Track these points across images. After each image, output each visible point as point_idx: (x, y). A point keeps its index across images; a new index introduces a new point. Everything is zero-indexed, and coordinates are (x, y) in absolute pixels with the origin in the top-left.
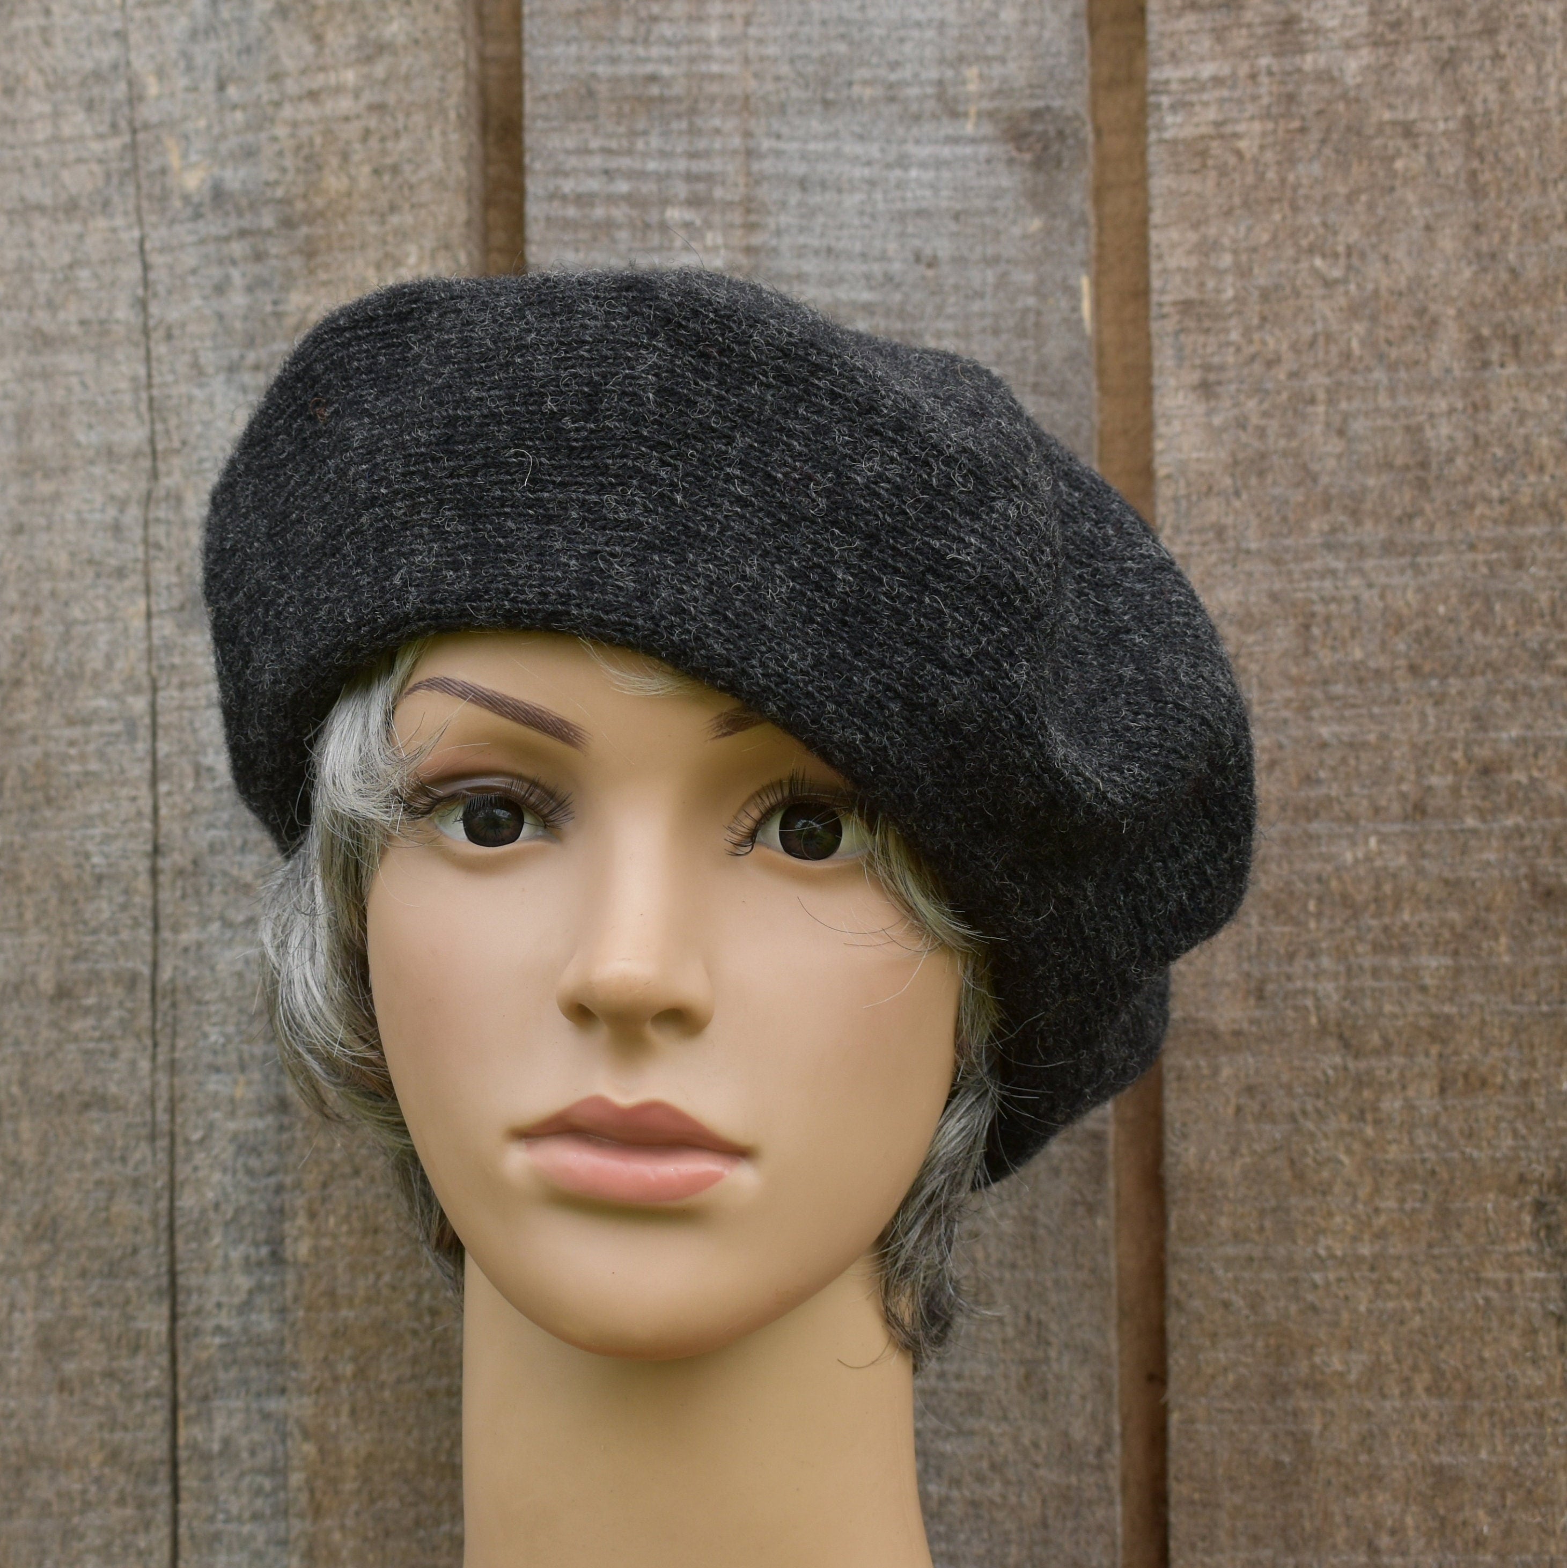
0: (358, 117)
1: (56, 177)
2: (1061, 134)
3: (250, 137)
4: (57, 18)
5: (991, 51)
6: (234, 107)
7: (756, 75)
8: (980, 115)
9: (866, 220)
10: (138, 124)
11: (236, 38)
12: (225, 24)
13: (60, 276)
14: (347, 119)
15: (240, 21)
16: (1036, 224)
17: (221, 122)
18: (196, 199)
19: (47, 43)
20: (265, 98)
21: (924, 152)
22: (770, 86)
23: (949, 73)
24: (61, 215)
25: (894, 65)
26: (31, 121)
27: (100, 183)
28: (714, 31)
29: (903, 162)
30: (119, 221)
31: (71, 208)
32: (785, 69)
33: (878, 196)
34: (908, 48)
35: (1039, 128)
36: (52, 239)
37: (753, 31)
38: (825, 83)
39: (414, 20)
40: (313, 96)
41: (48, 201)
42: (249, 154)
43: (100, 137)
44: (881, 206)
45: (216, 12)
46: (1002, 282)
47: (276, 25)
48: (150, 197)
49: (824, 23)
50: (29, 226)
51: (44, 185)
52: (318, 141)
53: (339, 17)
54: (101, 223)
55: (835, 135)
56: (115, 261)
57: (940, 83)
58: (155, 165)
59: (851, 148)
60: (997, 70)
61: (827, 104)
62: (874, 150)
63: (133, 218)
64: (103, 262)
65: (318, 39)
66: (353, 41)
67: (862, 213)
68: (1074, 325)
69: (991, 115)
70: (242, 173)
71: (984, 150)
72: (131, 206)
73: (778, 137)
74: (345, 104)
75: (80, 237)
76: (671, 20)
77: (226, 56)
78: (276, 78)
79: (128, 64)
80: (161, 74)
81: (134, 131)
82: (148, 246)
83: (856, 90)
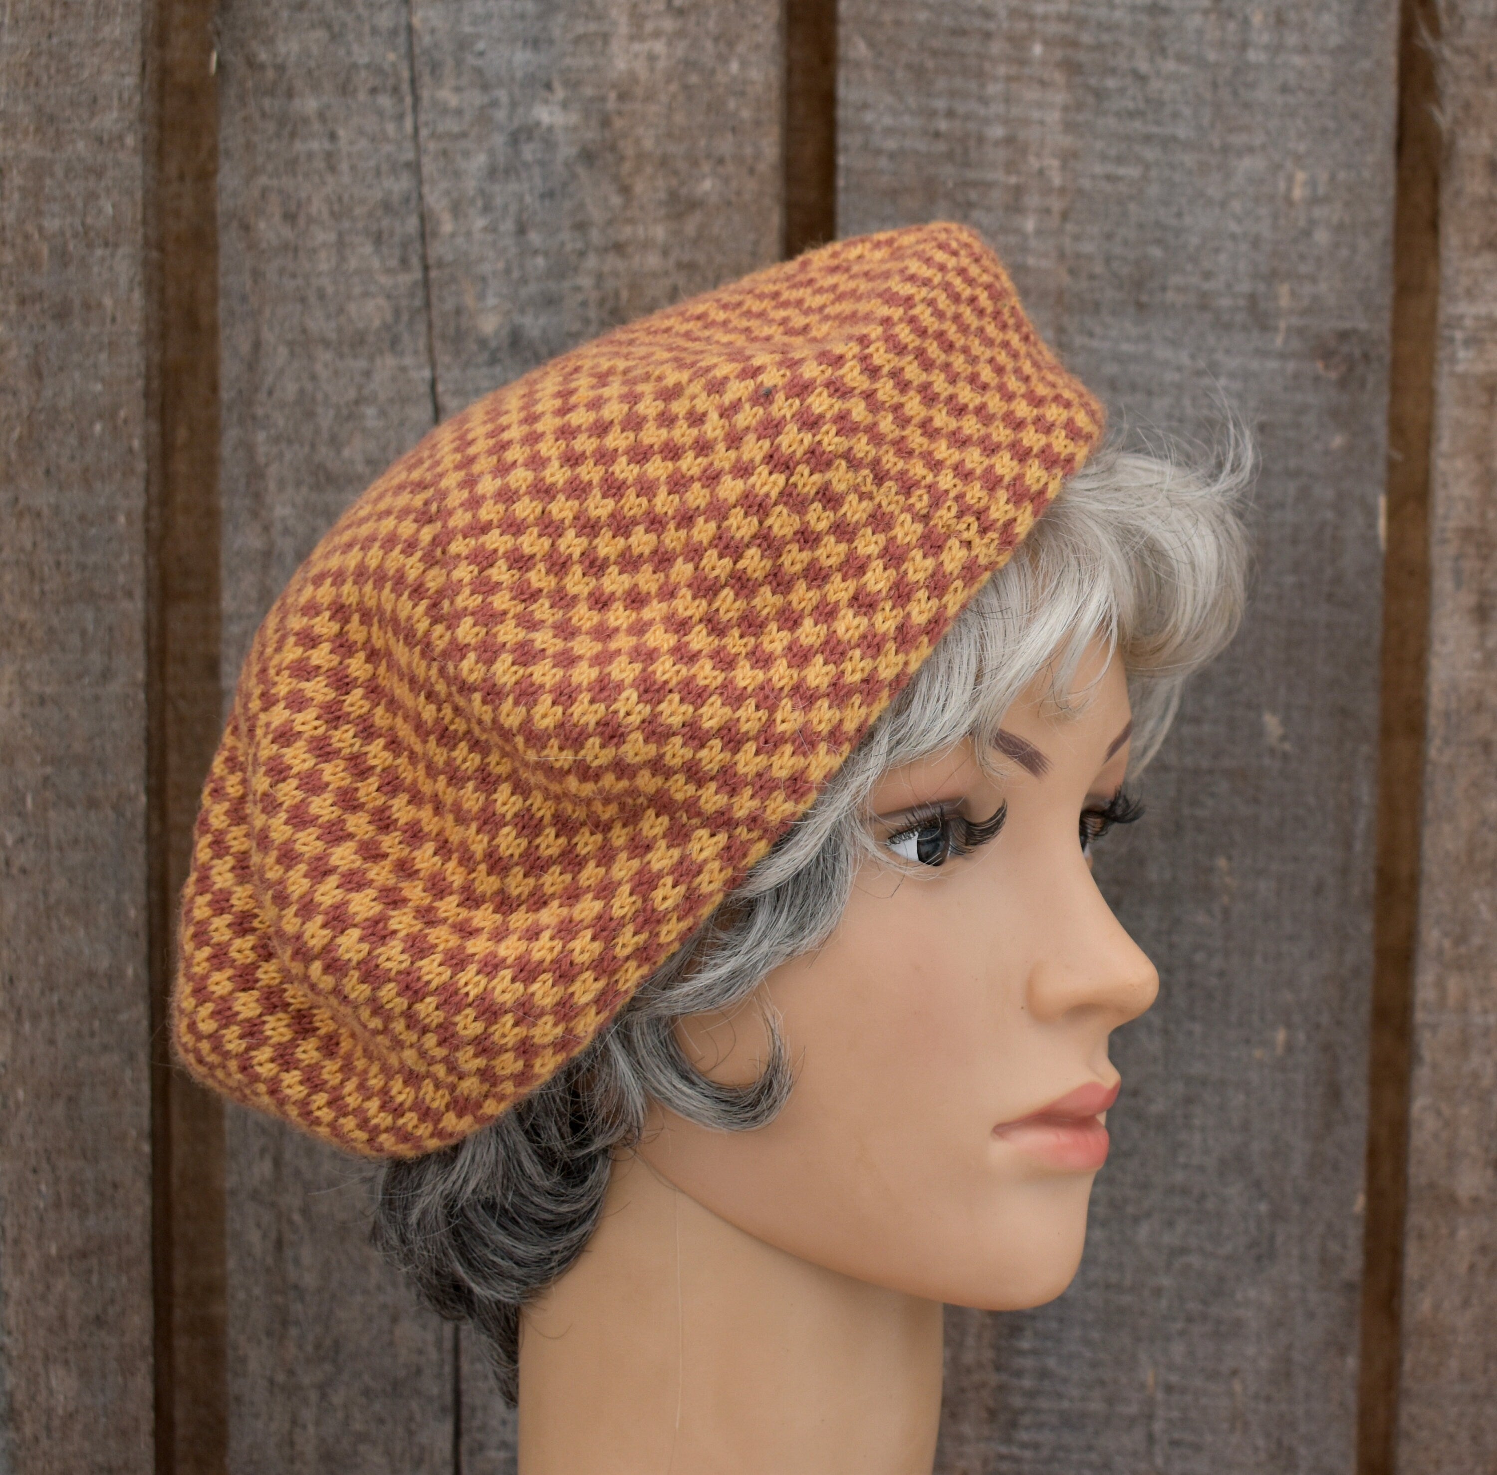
0: (666, 273)
1: (341, 310)
2: (1366, 357)
3: (552, 286)
4: (343, 143)
5: (1303, 269)
6: (536, 252)
7: (1072, 272)
8: (1289, 330)
9: (1175, 424)
10: (431, 261)
11: (538, 181)
12: (527, 166)
13: (345, 412)
14: (654, 275)
15: (542, 163)
16: (1338, 441)
17: (522, 266)
18: (493, 344)
19: (332, 169)
20: (569, 247)
21: (1233, 363)
22: (1084, 284)
23: (1262, 287)
24: (346, 349)
25: (1208, 275)
26: (314, 251)
27: (389, 317)
28: (1030, 225)
29: (1214, 369)
30: (408, 361)
31: (359, 340)
32: (1099, 268)
33: (1187, 402)
34: (1223, 258)
35: (1345, 349)
36: (336, 373)
37: (1070, 227)
38: (1139, 285)
39: (726, 180)
40: (619, 248)
41: (333, 336)
42: (550, 302)
43: (389, 271)
44: (1189, 411)
45: (517, 153)
46: (1304, 494)
47: (581, 170)
48: (443, 337)
49: (1141, 226)
50: (311, 358)
51: (328, 317)
52: (625, 295)
53: (649, 170)
54: (391, 360)
55: (1147, 338)
56: (404, 400)
57: (1252, 298)
58: (449, 305)
59: (1163, 353)
60: (1307, 289)
61: (1141, 307)
62: (1184, 358)
63: (423, 358)
64: (391, 401)
65: (625, 190)
66: (662, 195)
67: (1170, 417)
68: (1369, 540)
69: (1301, 332)
70: (542, 321)
71: (1291, 366)
72: (422, 344)
73: (1091, 335)
74: (653, 261)
75: (367, 374)
76: (989, 209)
77: (528, 199)
78: (581, 227)
79: (421, 197)
80: (456, 209)
81: (426, 268)
82: (440, 388)
83: (1170, 296)
